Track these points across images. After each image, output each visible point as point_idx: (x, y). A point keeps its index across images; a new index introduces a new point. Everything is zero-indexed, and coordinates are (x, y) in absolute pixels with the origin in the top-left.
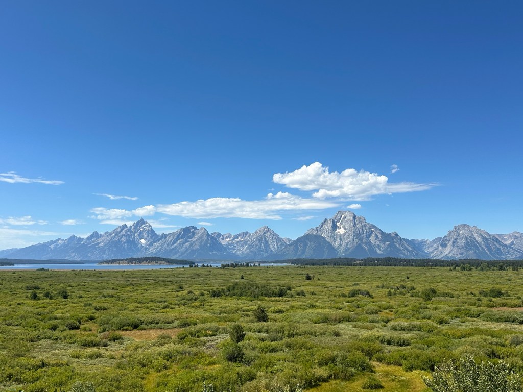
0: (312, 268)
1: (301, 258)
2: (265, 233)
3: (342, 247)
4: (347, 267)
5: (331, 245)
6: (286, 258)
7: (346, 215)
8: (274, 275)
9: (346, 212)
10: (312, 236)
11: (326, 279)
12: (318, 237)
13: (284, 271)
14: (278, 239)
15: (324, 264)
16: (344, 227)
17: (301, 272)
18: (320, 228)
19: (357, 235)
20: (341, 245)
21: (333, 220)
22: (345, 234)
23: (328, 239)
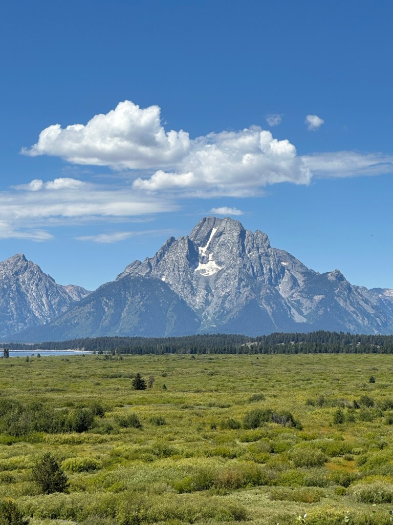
0: (138, 361)
1: (110, 334)
2: (17, 273)
3: (210, 309)
4: (224, 356)
5: (183, 302)
6: (70, 336)
7: (221, 230)
8: (50, 380)
9: (221, 220)
10: (137, 279)
11: (181, 386)
12: (151, 285)
13: (73, 369)
14: (51, 288)
15: (168, 350)
16: (215, 258)
17: (115, 370)
18: (158, 261)
19: (249, 277)
20: (207, 303)
21: (189, 241)
22: (219, 274)
23: (178, 288)
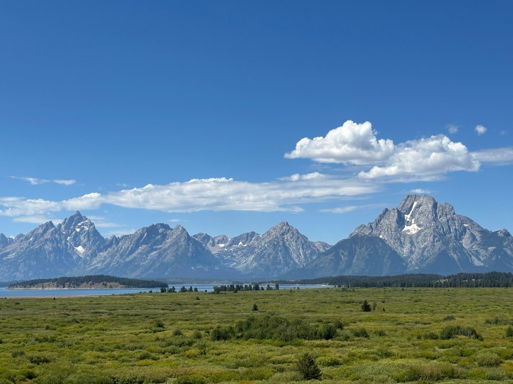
0: (365, 292)
1: (346, 274)
2: (283, 234)
3: (413, 256)
4: (425, 289)
5: (395, 252)
6: (319, 275)
7: (420, 203)
8: (306, 304)
9: (420, 197)
10: (363, 237)
11: (395, 310)
12: (372, 240)
13: (321, 297)
14: (305, 243)
15: (385, 285)
16: (416, 222)
17: (349, 298)
18: (377, 225)
19: (440, 234)
20: (412, 252)
21: (398, 211)
22: (419, 233)
23: (391, 243)
